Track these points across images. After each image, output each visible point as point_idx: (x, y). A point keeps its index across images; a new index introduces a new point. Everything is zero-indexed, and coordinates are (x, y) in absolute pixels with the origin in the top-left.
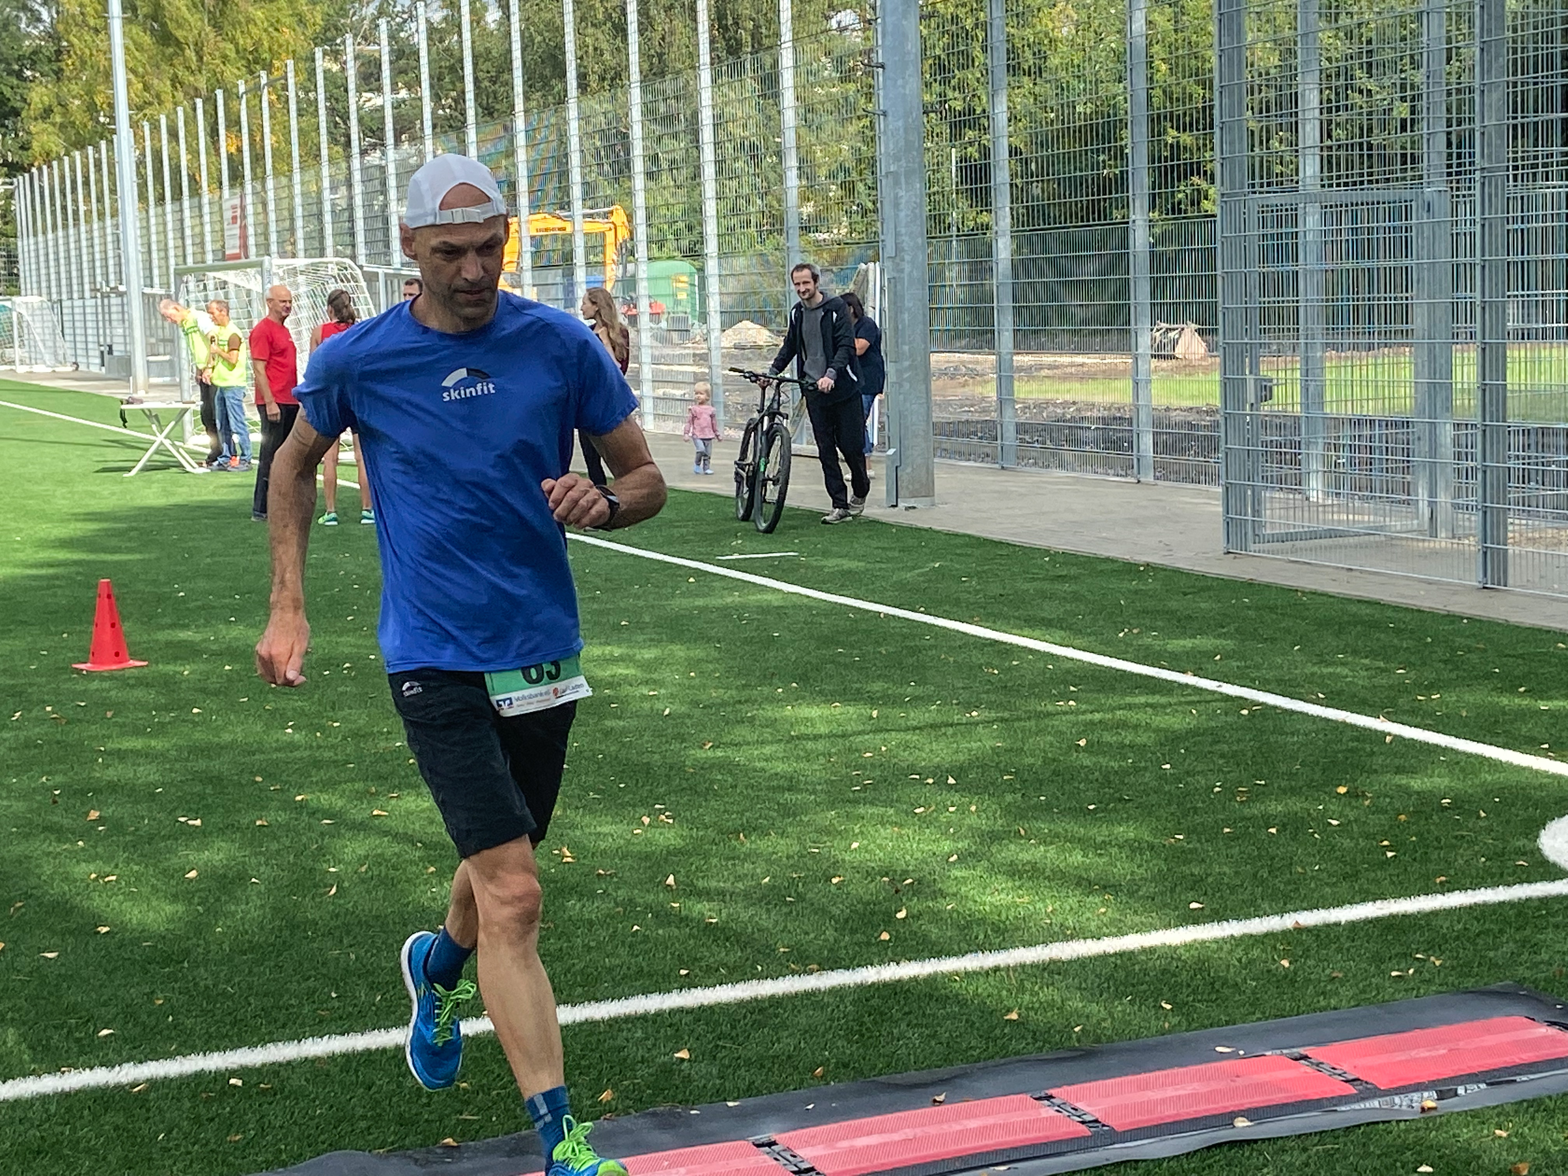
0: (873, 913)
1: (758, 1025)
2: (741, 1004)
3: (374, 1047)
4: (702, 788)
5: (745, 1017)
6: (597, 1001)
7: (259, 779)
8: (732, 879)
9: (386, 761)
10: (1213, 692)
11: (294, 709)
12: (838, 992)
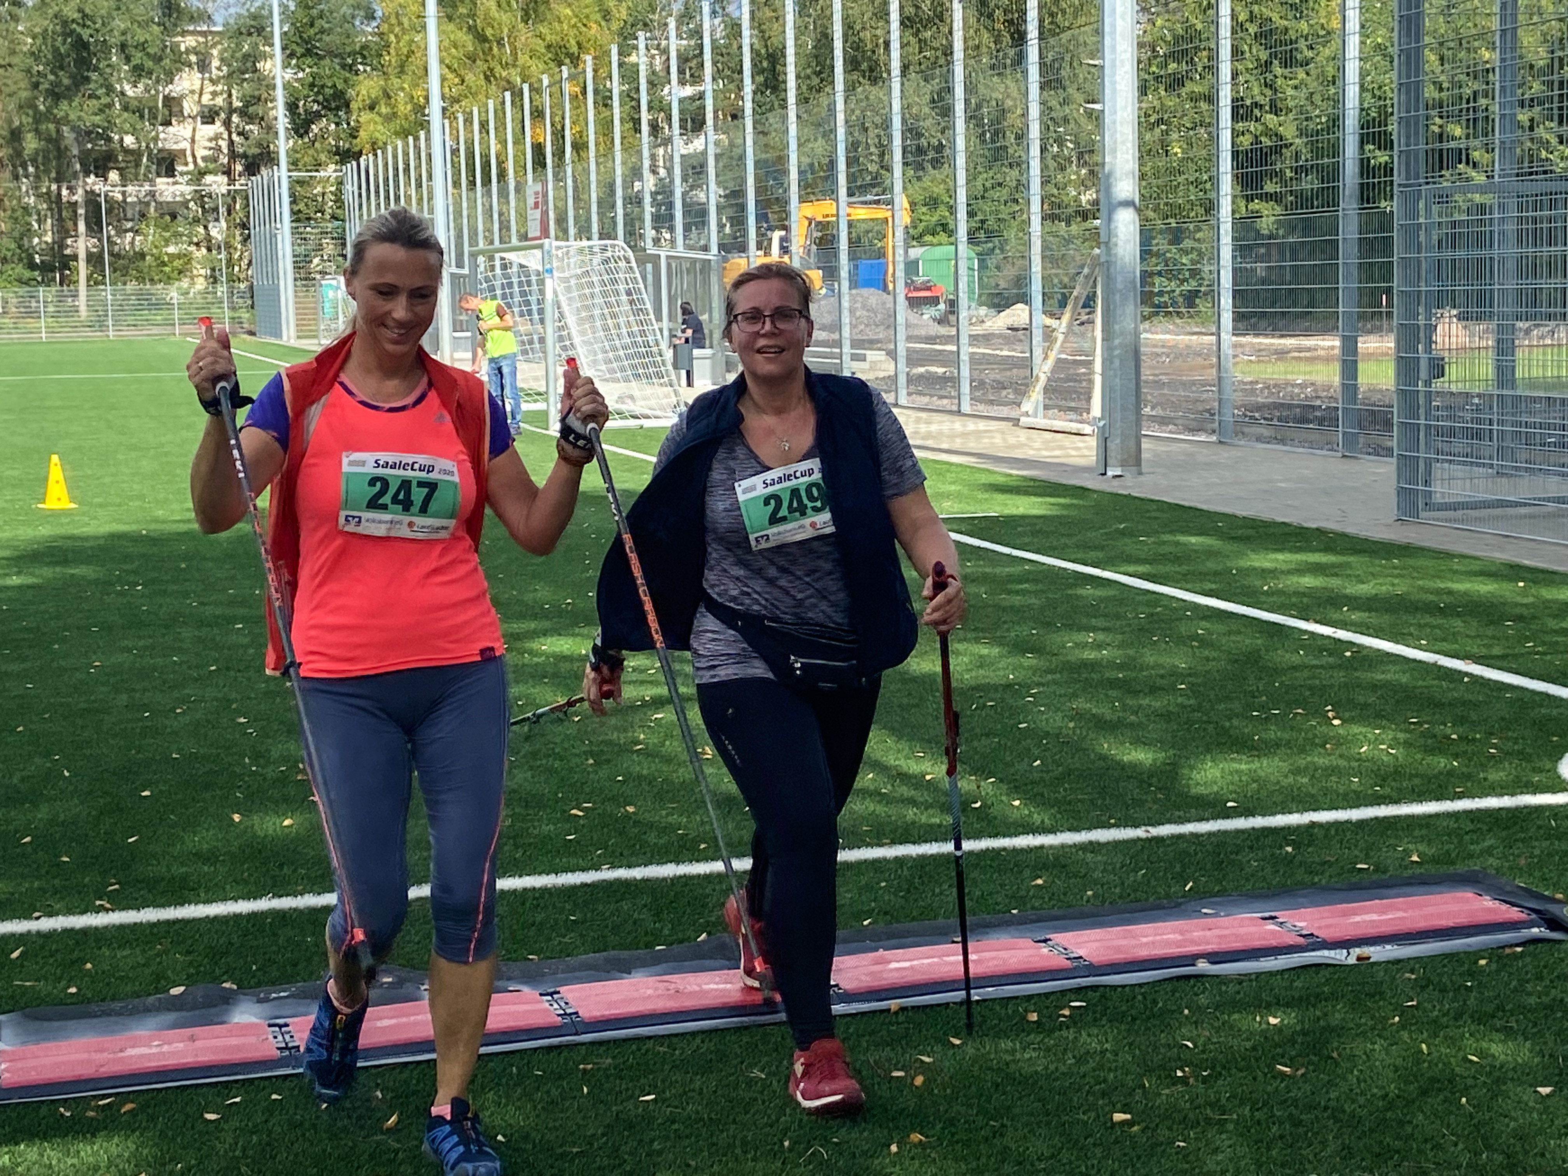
10: (1329, 637)
12: (900, 861)
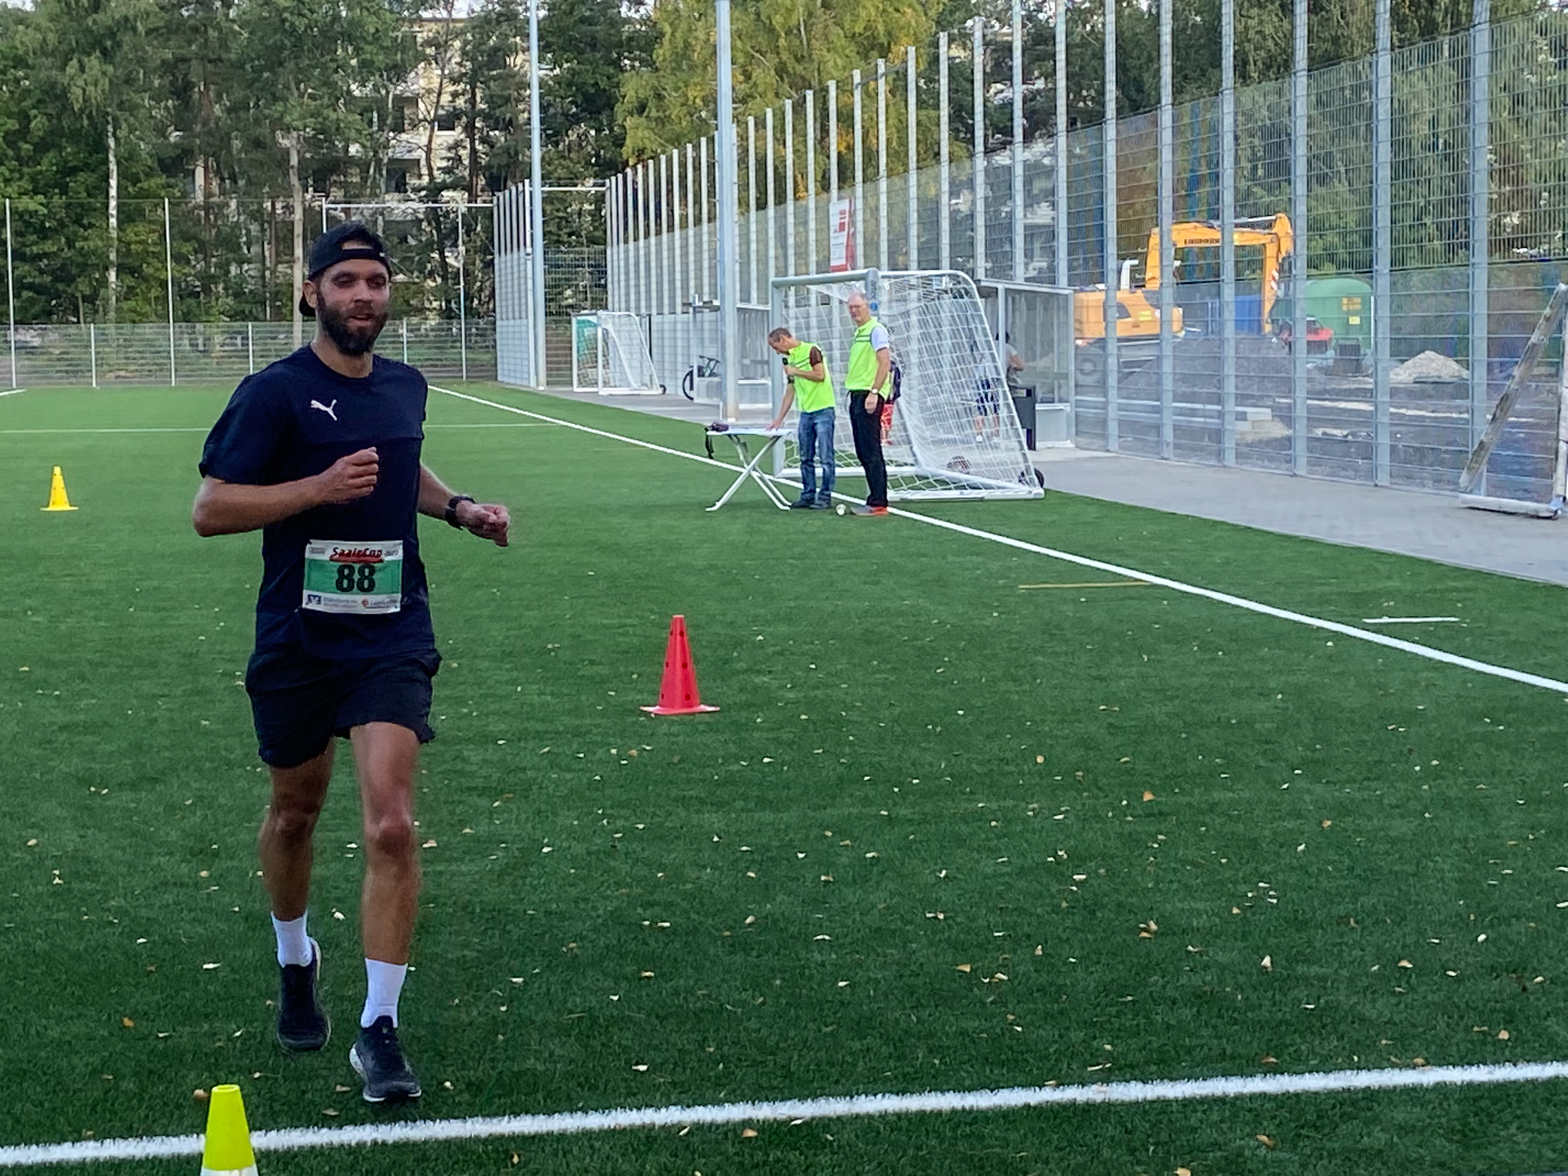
0: (1492, 1011)
1: (1346, 1117)
2: (1331, 1094)
3: (928, 1109)
4: (1314, 869)
5: (1334, 1107)
6: (1171, 1080)
7: (829, 834)
8: (1336, 965)
9: (967, 823)
11: (872, 765)
